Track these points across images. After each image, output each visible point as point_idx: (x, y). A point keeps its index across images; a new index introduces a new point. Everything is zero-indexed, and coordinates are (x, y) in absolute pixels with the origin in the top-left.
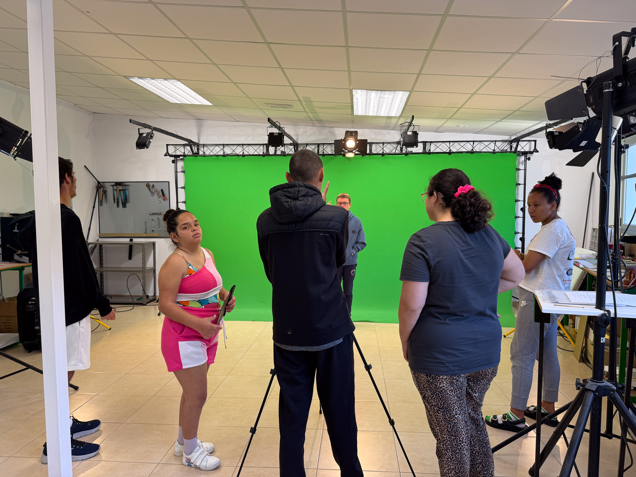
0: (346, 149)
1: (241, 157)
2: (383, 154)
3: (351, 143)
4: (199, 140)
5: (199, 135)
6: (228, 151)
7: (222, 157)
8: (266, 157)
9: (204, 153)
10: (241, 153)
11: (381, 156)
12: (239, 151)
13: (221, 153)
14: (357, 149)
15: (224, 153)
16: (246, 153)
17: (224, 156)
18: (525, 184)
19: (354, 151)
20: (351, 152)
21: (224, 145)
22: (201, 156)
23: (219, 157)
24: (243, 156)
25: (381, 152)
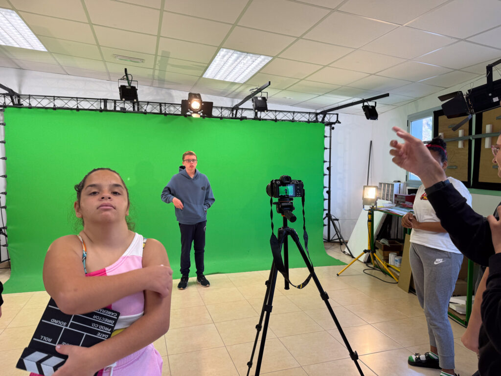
0: (191, 110)
1: (75, 111)
2: (221, 118)
3: (195, 105)
4: (20, 91)
5: (20, 86)
6: (59, 103)
7: (52, 110)
8: (103, 113)
9: (30, 104)
10: (75, 107)
11: (219, 119)
12: (72, 104)
13: (52, 106)
14: (202, 111)
15: (54, 106)
16: (80, 107)
17: (55, 108)
18: (330, 149)
19: (199, 113)
20: (197, 113)
21: (54, 97)
22: (26, 107)
23: (49, 110)
24: (78, 109)
25: (220, 115)
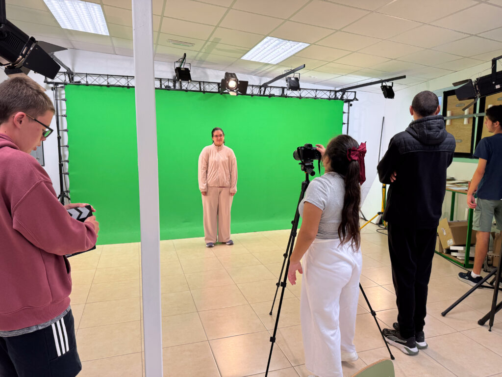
0: (228, 88)
1: (126, 88)
3: (232, 84)
7: (106, 88)
9: (87, 82)
10: (126, 85)
11: (250, 96)
12: (124, 82)
14: (238, 89)
15: (108, 83)
16: (130, 85)
17: (108, 86)
18: (348, 124)
19: (235, 91)
21: (108, 75)
22: (84, 85)
23: (103, 87)
25: (251, 93)
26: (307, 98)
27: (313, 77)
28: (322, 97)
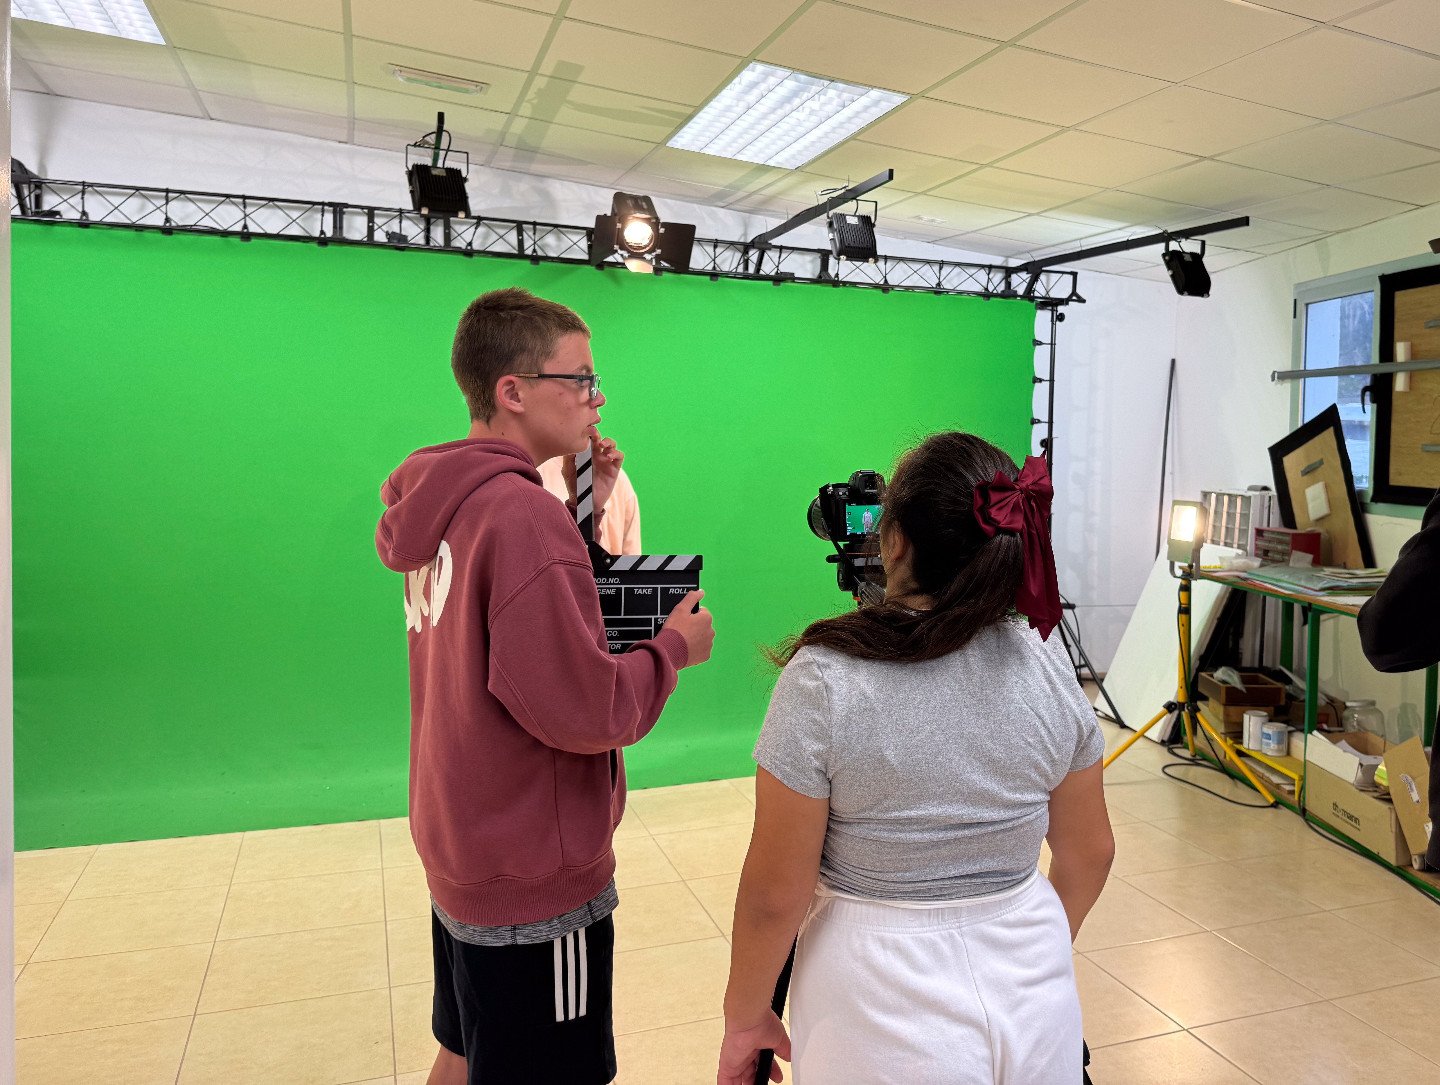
1: (236, 240)
2: (714, 275)
3: (637, 231)
6: (184, 213)
7: (159, 236)
8: (331, 248)
9: (84, 213)
10: (238, 228)
11: (708, 278)
13: (157, 221)
14: (659, 251)
18: (1052, 381)
19: (648, 257)
20: (641, 256)
24: (246, 235)
25: (710, 268)
26: (907, 288)
27: (926, 218)
28: (961, 288)
